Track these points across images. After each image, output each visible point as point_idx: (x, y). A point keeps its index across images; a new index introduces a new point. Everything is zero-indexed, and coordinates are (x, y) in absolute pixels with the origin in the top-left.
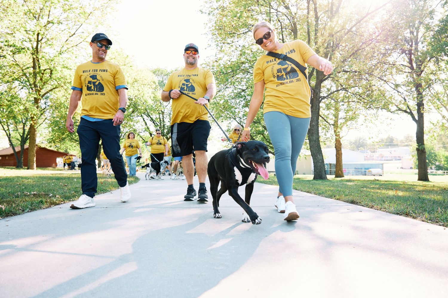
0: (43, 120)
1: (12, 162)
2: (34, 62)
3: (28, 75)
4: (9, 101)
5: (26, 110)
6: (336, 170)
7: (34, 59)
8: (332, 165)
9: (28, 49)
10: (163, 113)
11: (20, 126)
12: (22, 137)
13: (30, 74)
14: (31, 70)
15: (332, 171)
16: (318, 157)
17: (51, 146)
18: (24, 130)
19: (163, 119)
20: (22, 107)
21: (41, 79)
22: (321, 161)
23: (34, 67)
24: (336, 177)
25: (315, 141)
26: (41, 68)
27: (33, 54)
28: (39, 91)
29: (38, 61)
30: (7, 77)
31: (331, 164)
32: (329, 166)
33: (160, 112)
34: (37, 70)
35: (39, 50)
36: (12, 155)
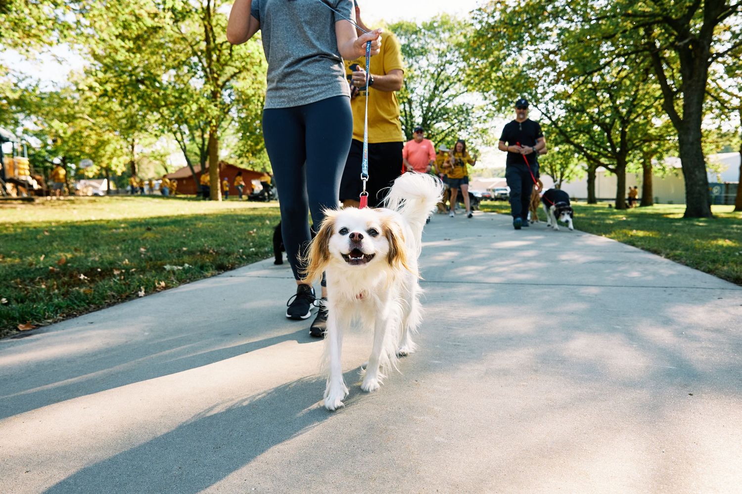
0: (229, 121)
1: (192, 188)
2: (206, 31)
3: (199, 53)
4: (176, 98)
5: (201, 110)
6: (738, 196)
7: (205, 27)
8: (730, 186)
9: (196, 11)
10: (410, 102)
11: (198, 133)
12: (201, 149)
13: (202, 52)
14: (203, 45)
15: (729, 199)
16: (696, 176)
17: (242, 163)
18: (204, 140)
19: (410, 112)
20: (195, 107)
21: (218, 60)
22: (701, 183)
23: (207, 40)
24: (737, 209)
25: (692, 144)
26: (217, 42)
27: (203, 19)
28: (217, 79)
29: (211, 29)
30: (170, 60)
31: (727, 185)
32: (724, 187)
33: (405, 100)
34: (212, 44)
35: (211, 12)
36: (190, 178)
